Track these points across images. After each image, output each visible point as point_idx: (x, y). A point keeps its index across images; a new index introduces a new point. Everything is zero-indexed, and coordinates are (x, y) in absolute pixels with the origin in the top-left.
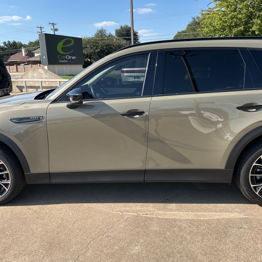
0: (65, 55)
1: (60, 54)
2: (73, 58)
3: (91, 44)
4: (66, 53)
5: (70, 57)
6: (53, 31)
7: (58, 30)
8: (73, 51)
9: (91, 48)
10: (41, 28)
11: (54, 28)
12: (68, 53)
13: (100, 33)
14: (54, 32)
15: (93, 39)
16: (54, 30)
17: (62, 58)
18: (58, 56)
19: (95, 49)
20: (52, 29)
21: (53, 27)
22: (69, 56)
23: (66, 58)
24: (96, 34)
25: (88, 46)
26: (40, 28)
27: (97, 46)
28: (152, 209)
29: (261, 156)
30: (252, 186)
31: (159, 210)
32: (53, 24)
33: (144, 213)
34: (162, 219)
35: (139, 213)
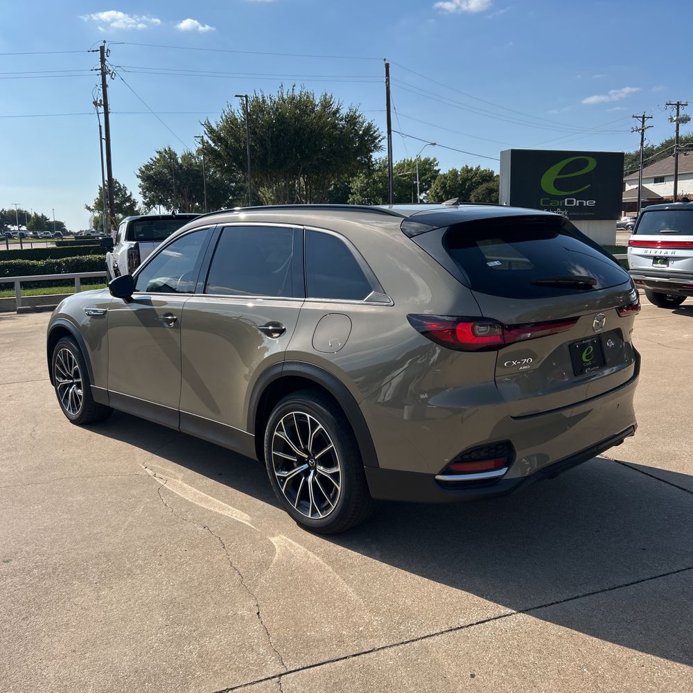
0: (563, 198)
1: (547, 195)
2: (586, 203)
4: (563, 193)
5: (576, 203)
6: (675, 123)
7: (689, 119)
8: (588, 186)
10: (644, 117)
11: (678, 116)
12: (573, 192)
14: (678, 125)
16: (677, 120)
17: (551, 204)
18: (542, 200)
20: (671, 119)
21: (676, 114)
22: (575, 200)
23: (566, 204)
26: (641, 119)
28: (180, 476)
29: (282, 421)
30: (277, 474)
31: (183, 480)
32: (678, 105)
33: (161, 476)
34: (160, 488)
35: (158, 475)
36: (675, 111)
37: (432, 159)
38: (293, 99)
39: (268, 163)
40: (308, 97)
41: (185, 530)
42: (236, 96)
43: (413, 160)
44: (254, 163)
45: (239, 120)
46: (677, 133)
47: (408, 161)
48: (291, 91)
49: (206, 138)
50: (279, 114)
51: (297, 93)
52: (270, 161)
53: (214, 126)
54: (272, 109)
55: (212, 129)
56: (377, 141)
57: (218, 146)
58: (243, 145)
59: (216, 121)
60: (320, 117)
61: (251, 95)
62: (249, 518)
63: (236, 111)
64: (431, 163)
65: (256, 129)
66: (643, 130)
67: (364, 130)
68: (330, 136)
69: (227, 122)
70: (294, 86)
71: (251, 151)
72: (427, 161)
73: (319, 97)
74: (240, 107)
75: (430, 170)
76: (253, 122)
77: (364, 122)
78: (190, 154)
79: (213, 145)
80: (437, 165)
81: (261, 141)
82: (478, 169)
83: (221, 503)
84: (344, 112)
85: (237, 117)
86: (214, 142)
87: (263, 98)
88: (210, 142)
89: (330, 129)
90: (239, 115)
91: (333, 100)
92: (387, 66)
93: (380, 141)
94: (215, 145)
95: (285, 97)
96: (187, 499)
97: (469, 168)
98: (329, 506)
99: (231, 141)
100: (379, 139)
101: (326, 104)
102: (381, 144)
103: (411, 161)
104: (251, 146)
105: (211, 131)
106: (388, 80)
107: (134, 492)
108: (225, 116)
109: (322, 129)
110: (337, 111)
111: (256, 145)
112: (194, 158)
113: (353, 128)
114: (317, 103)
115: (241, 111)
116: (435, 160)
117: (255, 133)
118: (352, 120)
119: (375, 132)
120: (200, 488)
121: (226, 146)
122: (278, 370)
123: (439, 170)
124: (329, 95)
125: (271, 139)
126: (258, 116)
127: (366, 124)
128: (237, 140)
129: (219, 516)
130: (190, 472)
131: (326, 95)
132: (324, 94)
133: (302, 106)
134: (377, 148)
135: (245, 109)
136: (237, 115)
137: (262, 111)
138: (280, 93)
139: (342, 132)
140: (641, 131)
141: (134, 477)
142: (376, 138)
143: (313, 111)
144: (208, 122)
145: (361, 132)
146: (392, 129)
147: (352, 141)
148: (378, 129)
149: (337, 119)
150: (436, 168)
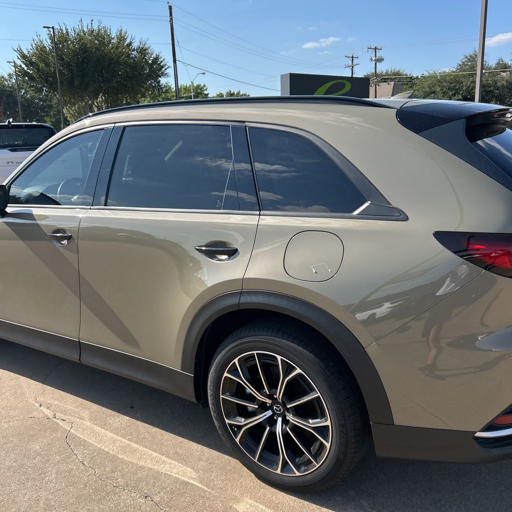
3: (445, 84)
6: (374, 62)
7: (383, 60)
9: (444, 93)
10: (353, 57)
11: (376, 56)
13: (470, 61)
14: (376, 64)
15: (451, 75)
16: (375, 60)
19: (453, 95)
20: (372, 59)
21: (374, 56)
24: (461, 63)
25: (438, 89)
26: (351, 59)
27: (457, 90)
28: (85, 414)
29: (236, 361)
30: (227, 421)
31: (91, 419)
32: (376, 49)
33: (64, 417)
34: (67, 435)
35: (58, 415)
36: (374, 53)
37: (202, 85)
38: (92, 31)
39: (75, 85)
40: (105, 31)
41: (122, 505)
42: (45, 27)
43: (188, 86)
44: (62, 84)
45: (47, 48)
46: (376, 69)
47: (184, 86)
48: (90, 25)
49: (19, 62)
50: (83, 43)
51: (95, 27)
52: (77, 82)
53: (26, 52)
54: (76, 39)
55: (24, 55)
56: (163, 69)
57: (31, 70)
58: (52, 69)
59: (27, 48)
60: (117, 48)
61: (57, 27)
62: (194, 475)
63: (44, 40)
64: (202, 88)
65: (63, 56)
66: (352, 67)
67: (153, 60)
68: (126, 63)
69: (37, 49)
70: (92, 21)
71: (60, 74)
72: (198, 86)
73: (116, 31)
74: (47, 37)
75: (201, 93)
76: (60, 50)
77: (152, 54)
78: (3, 77)
79: (26, 68)
80: (206, 90)
81: (68, 66)
82: (238, 93)
83: (150, 452)
84: (135, 45)
85: (46, 45)
86: (27, 66)
87: (66, 30)
88: (23, 66)
89: (124, 58)
90: (48, 43)
91: (127, 35)
92: (170, 8)
93: (166, 69)
94: (28, 69)
95: (86, 30)
96: (106, 449)
97: (232, 92)
98: (309, 463)
99: (42, 65)
100: (166, 67)
101: (122, 38)
102: (167, 72)
103: (186, 86)
104: (60, 70)
105: (24, 56)
106: (171, 19)
107: (36, 446)
108: (35, 44)
109: (119, 57)
110: (130, 44)
111: (64, 69)
112: (6, 80)
113: (144, 58)
114: (113, 37)
115: (49, 41)
116: (204, 86)
117: (62, 59)
118: (143, 51)
119: (162, 62)
120: (116, 431)
121: (38, 69)
122: (234, 301)
123: (208, 94)
124: (124, 30)
125: (77, 65)
126: (63, 45)
127: (154, 56)
128: (48, 65)
129: (157, 475)
130: (95, 407)
131: (121, 30)
132: (120, 29)
133: (101, 38)
134: (163, 74)
135: (52, 39)
136: (45, 44)
137: (66, 41)
138: (80, 27)
139: (134, 61)
140: (351, 67)
141: (30, 421)
142: (163, 67)
143: (110, 42)
144: (20, 49)
145: (150, 62)
146: (177, 59)
147: (143, 69)
148: (164, 59)
149: (130, 50)
150: (206, 92)
